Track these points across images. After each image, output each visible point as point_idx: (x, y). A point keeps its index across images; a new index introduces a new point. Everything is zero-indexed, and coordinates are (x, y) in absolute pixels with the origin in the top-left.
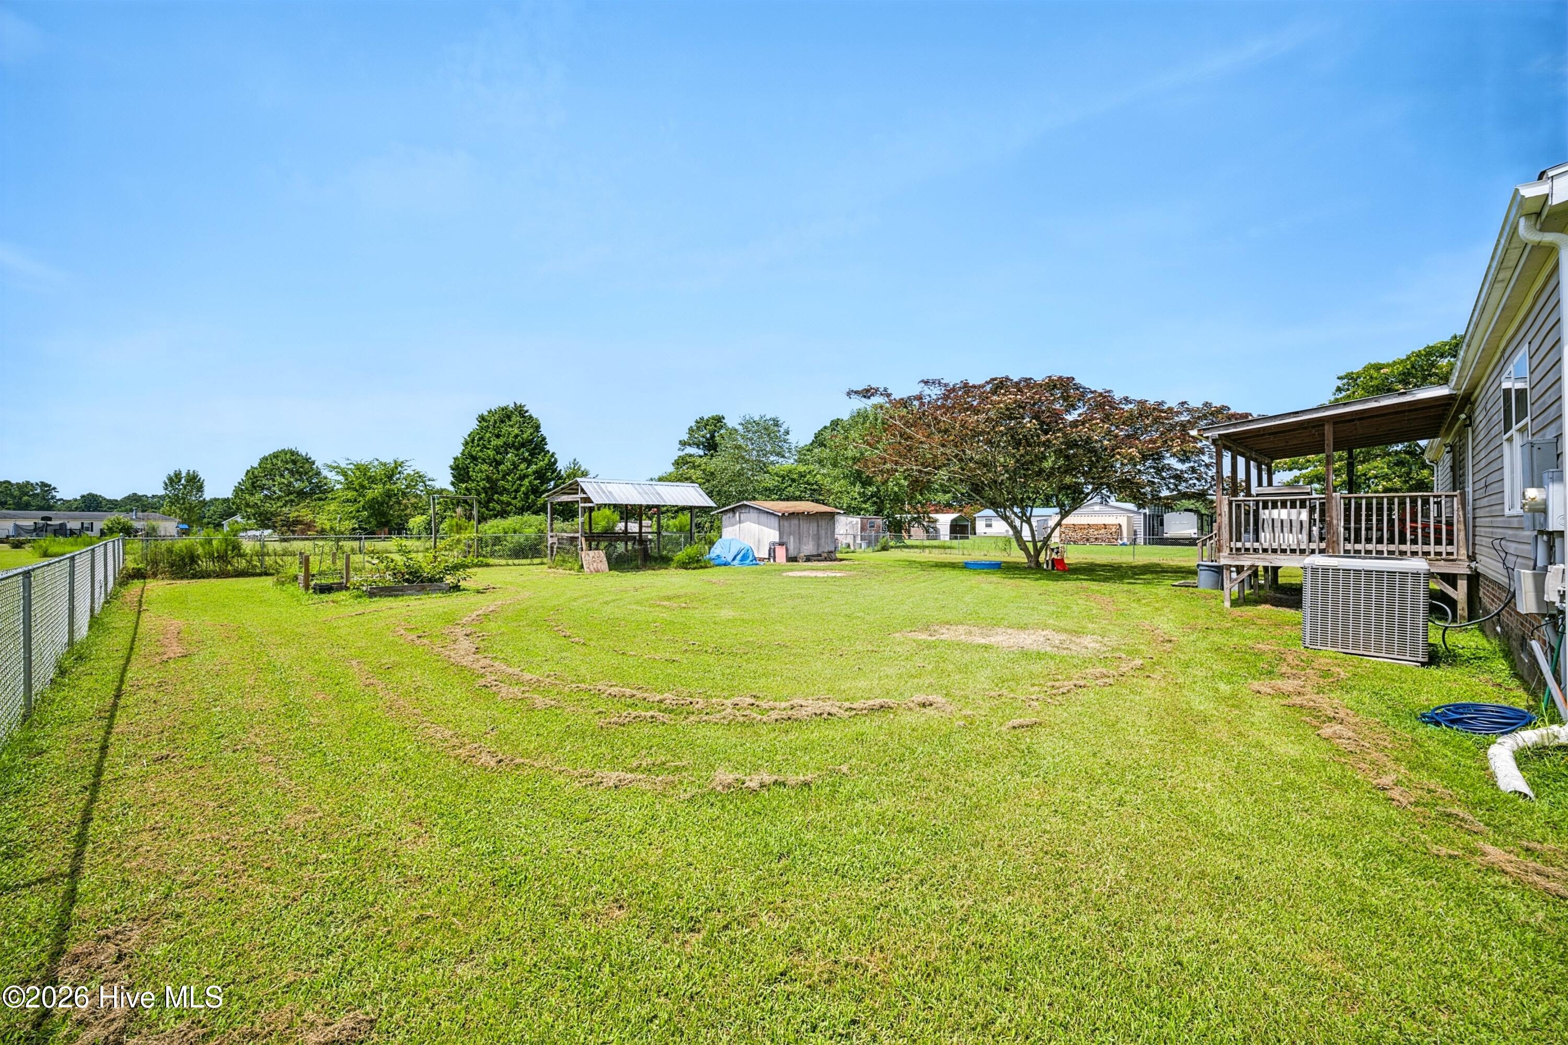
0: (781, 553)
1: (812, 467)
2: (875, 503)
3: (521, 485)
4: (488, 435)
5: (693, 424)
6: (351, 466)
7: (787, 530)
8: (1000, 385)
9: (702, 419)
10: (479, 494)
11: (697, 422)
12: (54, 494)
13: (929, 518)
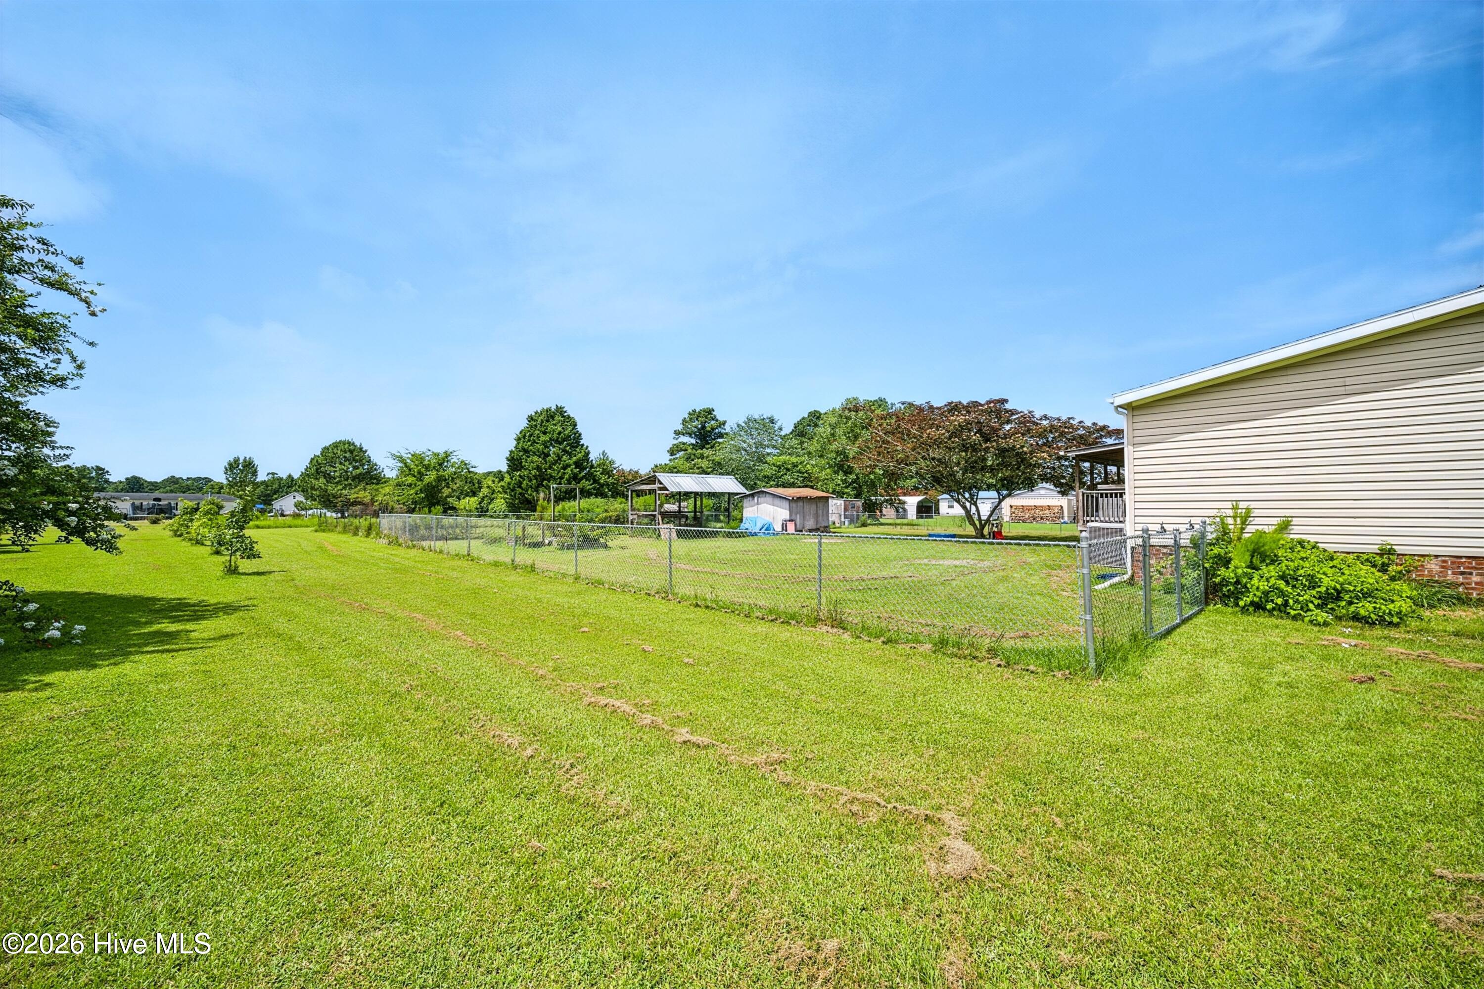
0: (791, 528)
1: (803, 459)
2: (855, 488)
3: (564, 473)
4: (537, 432)
5: (686, 416)
6: (410, 456)
7: (794, 510)
8: (954, 408)
9: (694, 411)
10: (530, 480)
11: (690, 414)
12: (107, 477)
13: (899, 500)
